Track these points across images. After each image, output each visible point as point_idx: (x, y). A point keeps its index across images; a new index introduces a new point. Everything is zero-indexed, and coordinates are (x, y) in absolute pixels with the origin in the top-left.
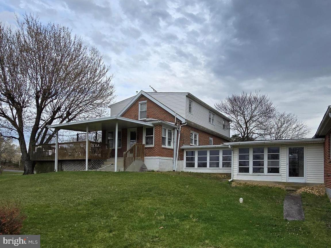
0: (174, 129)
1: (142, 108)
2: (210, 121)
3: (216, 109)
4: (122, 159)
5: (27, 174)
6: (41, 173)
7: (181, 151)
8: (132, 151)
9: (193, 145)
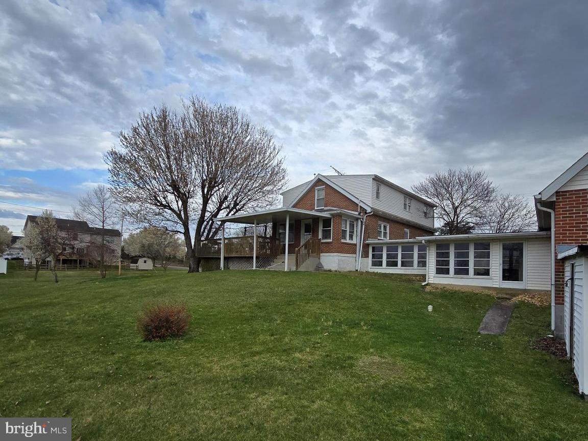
0: (357, 219)
1: (319, 194)
2: (405, 208)
3: (414, 193)
4: (294, 256)
5: (193, 272)
6: (206, 271)
7: (366, 246)
8: (306, 246)
9: (382, 239)
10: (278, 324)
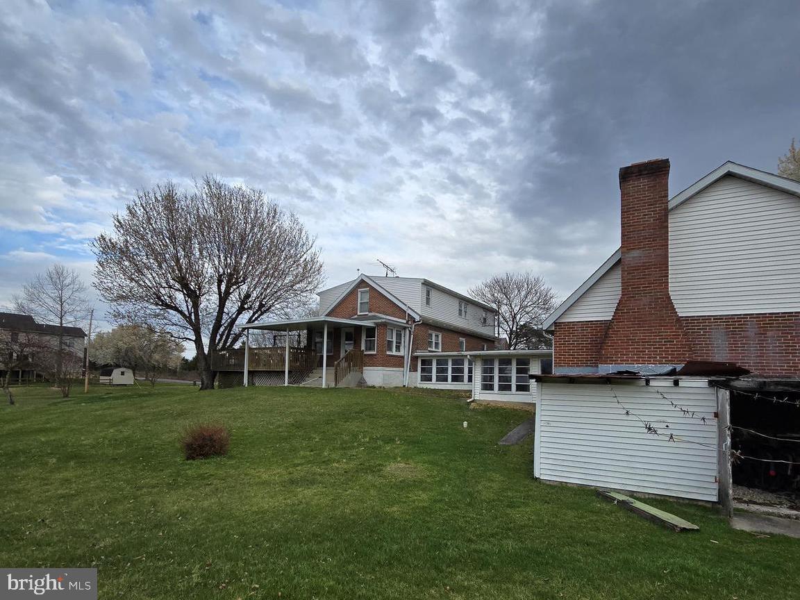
0: (405, 328)
1: (363, 297)
2: (460, 314)
3: (470, 297)
4: (332, 370)
5: (205, 388)
6: (226, 388)
7: (415, 359)
8: (346, 358)
9: (434, 349)
10: (316, 442)
